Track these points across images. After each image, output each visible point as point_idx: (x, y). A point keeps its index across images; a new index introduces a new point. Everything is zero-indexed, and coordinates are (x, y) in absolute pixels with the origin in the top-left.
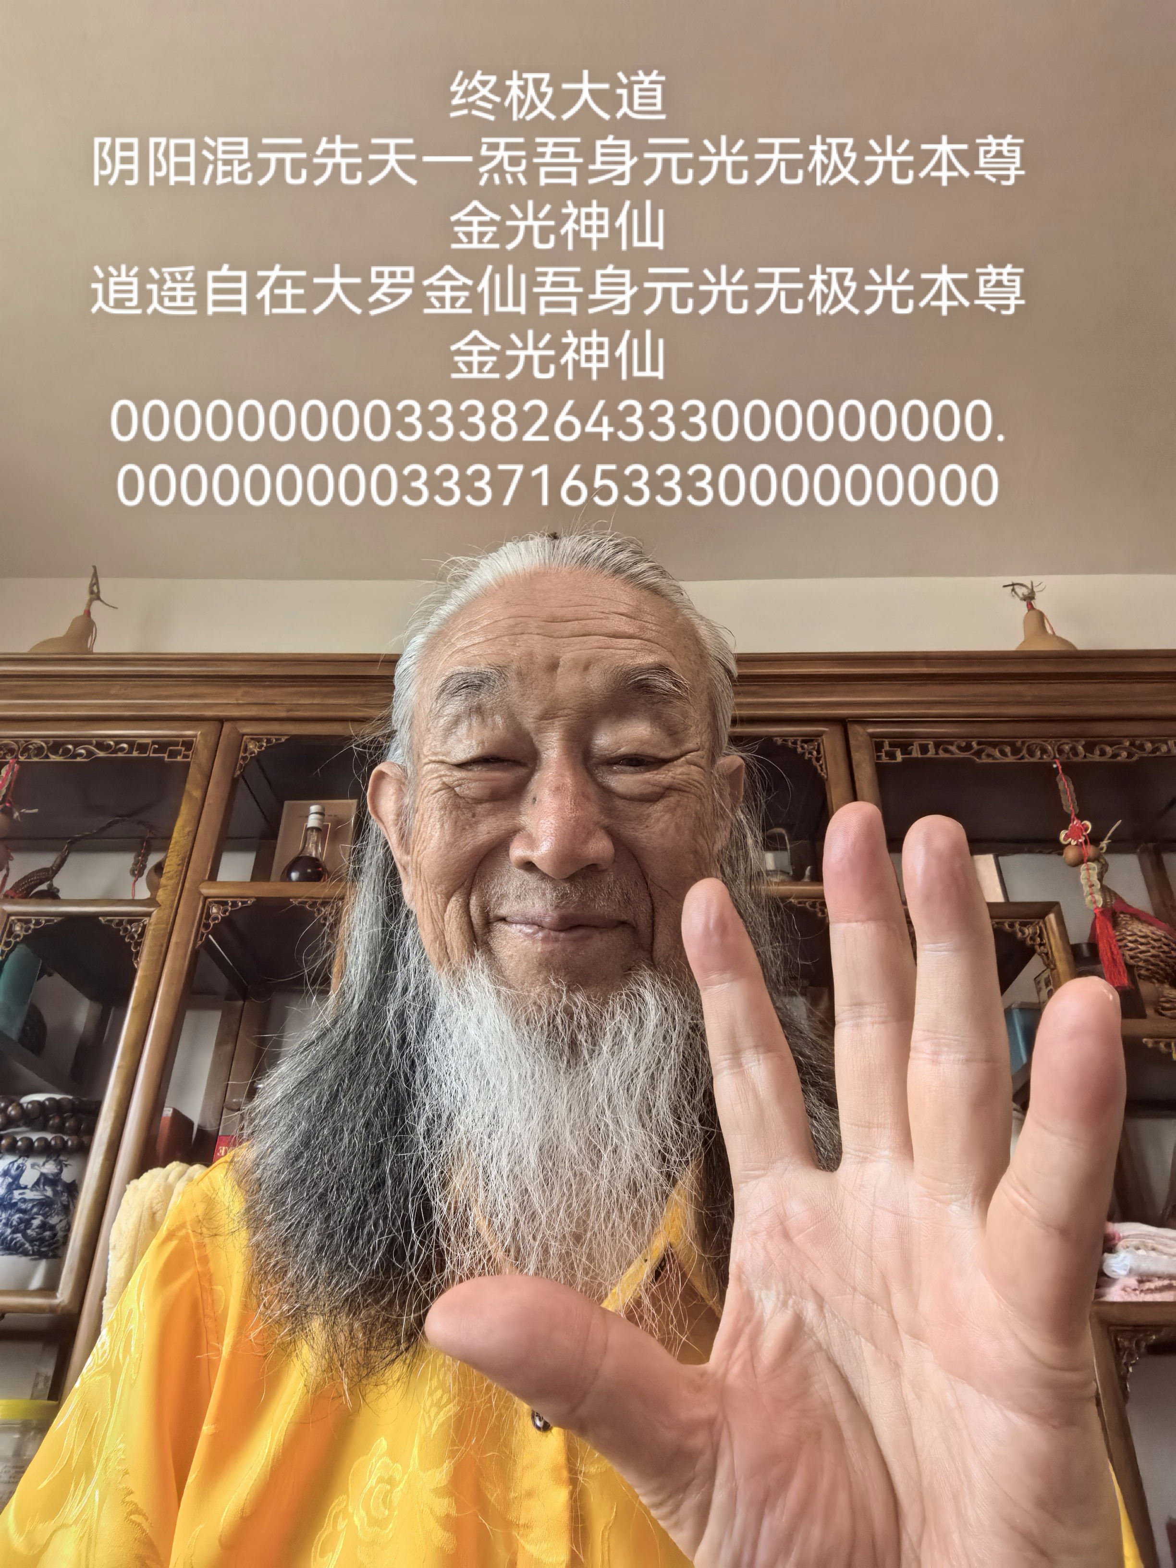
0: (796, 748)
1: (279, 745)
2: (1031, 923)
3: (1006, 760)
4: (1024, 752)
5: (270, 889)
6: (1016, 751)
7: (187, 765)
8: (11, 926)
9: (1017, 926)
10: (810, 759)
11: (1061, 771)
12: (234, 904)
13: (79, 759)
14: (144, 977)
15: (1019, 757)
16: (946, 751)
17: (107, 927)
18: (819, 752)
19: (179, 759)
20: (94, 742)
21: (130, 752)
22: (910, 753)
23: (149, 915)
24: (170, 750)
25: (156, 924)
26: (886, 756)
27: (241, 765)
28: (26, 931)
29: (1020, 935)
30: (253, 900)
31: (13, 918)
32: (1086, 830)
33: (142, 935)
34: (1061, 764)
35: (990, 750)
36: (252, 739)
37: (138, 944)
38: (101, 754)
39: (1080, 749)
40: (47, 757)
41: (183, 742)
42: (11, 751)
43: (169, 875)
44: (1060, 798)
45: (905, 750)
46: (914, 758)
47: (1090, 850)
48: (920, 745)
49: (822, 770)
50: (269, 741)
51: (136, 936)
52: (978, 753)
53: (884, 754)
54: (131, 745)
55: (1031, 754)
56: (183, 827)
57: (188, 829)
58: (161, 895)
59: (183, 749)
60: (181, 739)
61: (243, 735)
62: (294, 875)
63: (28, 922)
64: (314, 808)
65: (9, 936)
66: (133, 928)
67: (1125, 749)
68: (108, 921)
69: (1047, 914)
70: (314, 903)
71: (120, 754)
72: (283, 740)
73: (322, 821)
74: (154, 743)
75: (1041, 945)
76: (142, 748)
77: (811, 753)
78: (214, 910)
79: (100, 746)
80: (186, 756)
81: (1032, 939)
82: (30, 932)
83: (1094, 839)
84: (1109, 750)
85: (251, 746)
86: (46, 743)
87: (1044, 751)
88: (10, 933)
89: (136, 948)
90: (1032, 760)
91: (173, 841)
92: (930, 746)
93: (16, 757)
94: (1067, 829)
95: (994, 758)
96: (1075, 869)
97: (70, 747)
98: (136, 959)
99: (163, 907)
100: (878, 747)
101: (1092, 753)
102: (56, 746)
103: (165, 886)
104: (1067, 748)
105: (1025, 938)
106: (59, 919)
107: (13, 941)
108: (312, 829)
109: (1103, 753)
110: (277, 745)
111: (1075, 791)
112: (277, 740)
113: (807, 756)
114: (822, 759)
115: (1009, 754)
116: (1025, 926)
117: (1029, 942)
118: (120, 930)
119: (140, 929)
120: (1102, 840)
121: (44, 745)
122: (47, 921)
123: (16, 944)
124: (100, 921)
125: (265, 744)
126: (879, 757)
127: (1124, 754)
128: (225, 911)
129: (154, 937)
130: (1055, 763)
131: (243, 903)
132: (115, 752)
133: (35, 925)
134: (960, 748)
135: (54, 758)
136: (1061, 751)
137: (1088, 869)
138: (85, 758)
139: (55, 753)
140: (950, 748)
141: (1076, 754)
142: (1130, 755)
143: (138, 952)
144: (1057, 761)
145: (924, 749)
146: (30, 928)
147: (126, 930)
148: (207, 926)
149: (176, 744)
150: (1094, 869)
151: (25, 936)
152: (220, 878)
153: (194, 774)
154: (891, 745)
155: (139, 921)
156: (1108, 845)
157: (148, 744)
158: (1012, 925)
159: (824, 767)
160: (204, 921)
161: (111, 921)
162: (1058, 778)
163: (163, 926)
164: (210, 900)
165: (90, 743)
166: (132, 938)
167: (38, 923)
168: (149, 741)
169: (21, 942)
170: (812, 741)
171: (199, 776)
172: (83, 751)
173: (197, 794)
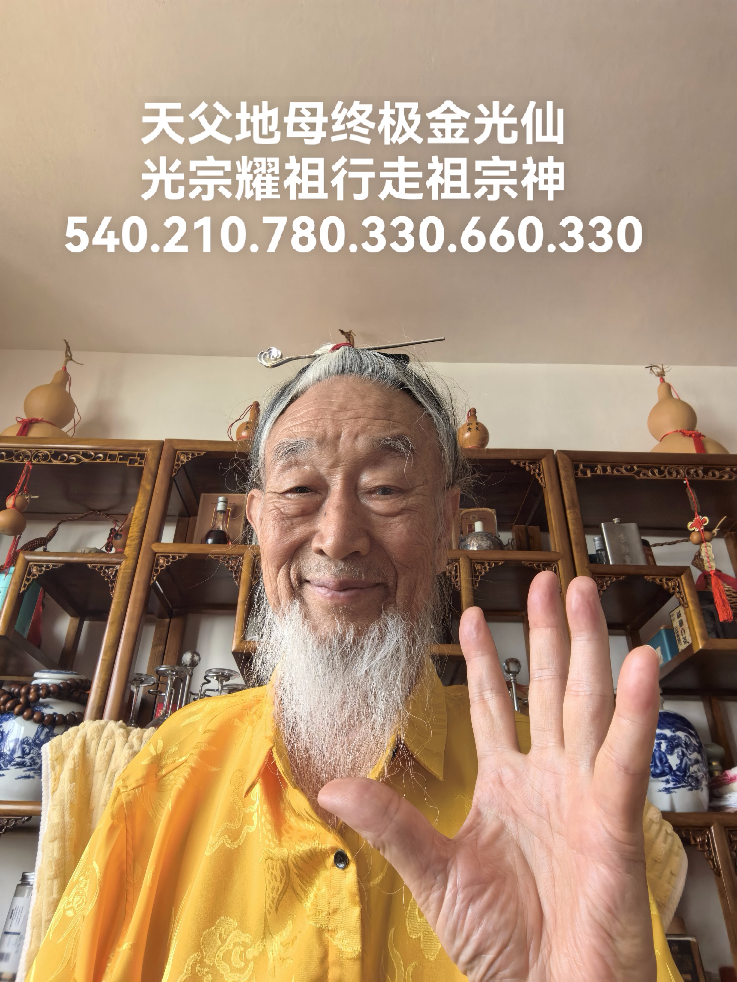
0: (525, 468)
1: (199, 457)
2: (672, 579)
3: (655, 478)
4: (666, 472)
5: (194, 548)
6: (661, 472)
7: (141, 470)
8: (30, 568)
9: (664, 580)
10: (534, 474)
11: (688, 485)
12: (174, 558)
13: (71, 463)
14: (118, 603)
15: (663, 475)
16: (618, 471)
17: (93, 571)
18: (539, 469)
19: (136, 464)
20: (81, 453)
21: (106, 460)
22: (596, 472)
23: (120, 563)
24: (131, 460)
25: (124, 569)
26: (581, 473)
27: (175, 469)
28: (40, 571)
29: (666, 586)
30: (186, 555)
31: (31, 563)
32: (705, 522)
33: (115, 576)
34: (689, 481)
35: (644, 471)
36: (182, 453)
37: (113, 582)
38: (86, 460)
39: (700, 472)
40: (50, 461)
41: (139, 454)
42: (27, 457)
43: (132, 538)
44: (689, 502)
45: (592, 471)
46: (600, 475)
47: (707, 535)
48: (602, 467)
49: (542, 481)
50: (193, 455)
51: (111, 577)
52: (638, 473)
53: (580, 473)
54: (105, 455)
55: (670, 473)
56: (140, 508)
57: (144, 509)
58: (128, 551)
59: (139, 458)
60: (137, 453)
61: (177, 450)
62: (210, 541)
63: (42, 566)
64: (221, 499)
65: (29, 574)
66: (109, 572)
67: (726, 472)
68: (93, 567)
69: (682, 574)
70: (225, 557)
71: (98, 461)
72: (202, 454)
73: (226, 506)
74: (120, 454)
75: (680, 592)
76: (112, 457)
77: (534, 470)
78: (161, 561)
79: (85, 455)
80: (140, 463)
81: (674, 589)
82: (43, 572)
83: (708, 529)
84: (717, 473)
85: (182, 458)
86: (50, 452)
87: (678, 473)
88: (30, 573)
89: (111, 584)
90: (671, 478)
91: (134, 517)
92: (609, 468)
93: (31, 461)
94: (692, 521)
95: (648, 476)
96: (698, 546)
97: (66, 455)
98: (112, 591)
99: (129, 559)
100: (576, 468)
101: (707, 475)
102: (57, 454)
103: (130, 545)
104: (692, 471)
105: (669, 589)
106: (62, 564)
107: (32, 578)
108: (221, 512)
109: (714, 475)
110: (198, 457)
111: (698, 498)
112: (198, 454)
113: (532, 472)
114: (542, 474)
115: (657, 474)
116: (669, 581)
117: (671, 591)
118: (101, 573)
119: (114, 572)
120: (714, 528)
121: (48, 453)
122: (53, 566)
123: (34, 579)
124: (88, 567)
125: (190, 457)
126: (577, 474)
127: (726, 476)
128: (168, 562)
129: (123, 577)
130: (685, 480)
131: (179, 557)
132: (95, 459)
133: (45, 568)
134: (626, 469)
135: (55, 462)
136: (688, 473)
137: (706, 547)
138: (76, 462)
139: (56, 459)
140: (620, 469)
141: (698, 475)
142: (730, 477)
143: (113, 587)
144: (686, 479)
145: (604, 470)
146: (42, 570)
147: (105, 572)
148: (157, 571)
149: (134, 456)
150: (710, 547)
151: (39, 575)
152: (163, 541)
153: (147, 476)
154: (584, 466)
155: (113, 567)
156: (718, 531)
157: (116, 455)
158: (661, 580)
159: (543, 479)
160: (155, 568)
161: (95, 567)
162: (687, 489)
163: (129, 571)
164: (158, 554)
165: (79, 454)
166: (109, 577)
167: (47, 567)
168: (117, 453)
169: (37, 578)
170: (535, 463)
171: (150, 477)
172: (74, 458)
173: (149, 487)
